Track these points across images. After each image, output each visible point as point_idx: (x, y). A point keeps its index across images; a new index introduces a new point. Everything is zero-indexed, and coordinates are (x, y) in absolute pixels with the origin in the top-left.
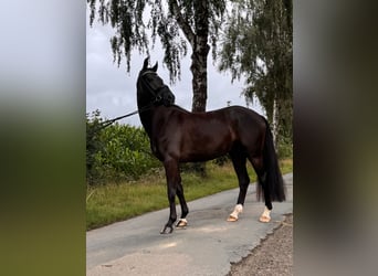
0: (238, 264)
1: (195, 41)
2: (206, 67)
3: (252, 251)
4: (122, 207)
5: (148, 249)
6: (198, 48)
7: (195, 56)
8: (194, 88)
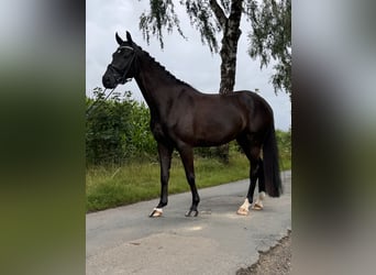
0: (266, 253)
1: (227, 25)
2: (235, 52)
3: (280, 241)
4: (146, 187)
5: (174, 230)
6: (230, 32)
7: (226, 40)
8: (222, 73)
